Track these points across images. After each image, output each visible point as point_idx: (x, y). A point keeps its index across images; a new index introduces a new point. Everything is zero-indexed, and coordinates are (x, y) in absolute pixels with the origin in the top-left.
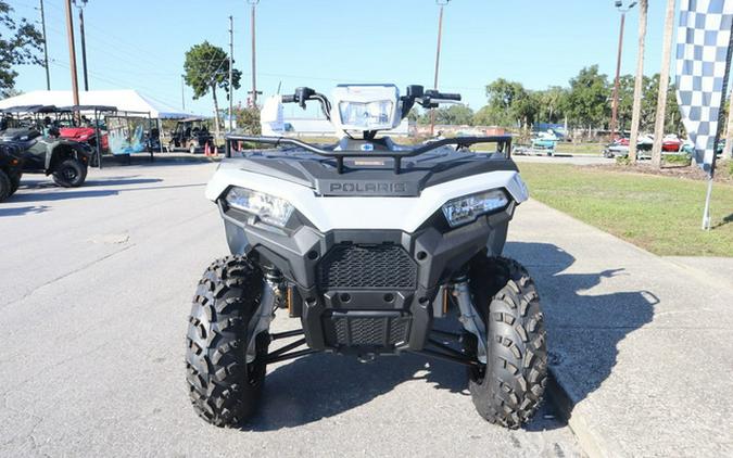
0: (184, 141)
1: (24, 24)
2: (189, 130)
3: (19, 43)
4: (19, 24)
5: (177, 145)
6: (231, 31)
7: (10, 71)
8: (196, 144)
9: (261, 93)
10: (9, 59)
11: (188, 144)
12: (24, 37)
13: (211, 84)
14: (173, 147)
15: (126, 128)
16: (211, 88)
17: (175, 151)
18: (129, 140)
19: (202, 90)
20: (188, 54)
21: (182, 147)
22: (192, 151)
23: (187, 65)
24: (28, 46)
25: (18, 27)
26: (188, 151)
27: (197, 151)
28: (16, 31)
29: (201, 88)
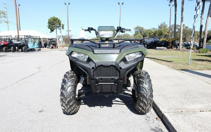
13: (55, 28)
15: (33, 41)
18: (34, 44)
19: (53, 30)
20: (49, 20)
23: (48, 23)
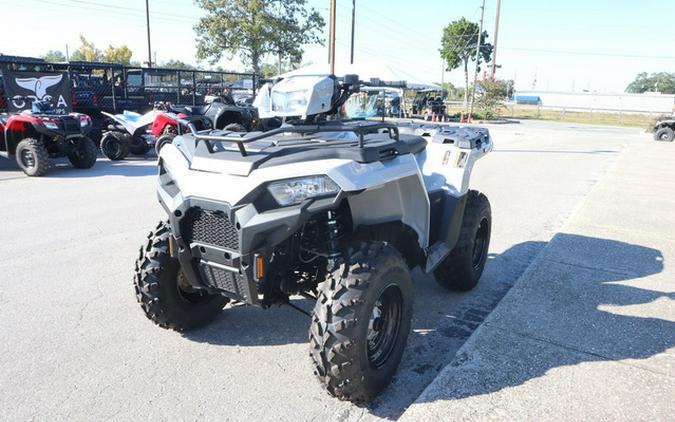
0: (421, 109)
1: (313, 12)
2: (426, 99)
3: (308, 27)
4: (310, 12)
5: (415, 112)
6: (483, 8)
7: (299, 49)
8: (429, 111)
9: (500, 67)
10: (300, 40)
11: (423, 111)
12: (312, 22)
13: (464, 57)
14: (411, 114)
16: (463, 62)
17: (413, 117)
19: (455, 63)
20: (446, 30)
21: (418, 115)
22: (426, 118)
23: (444, 39)
24: (314, 29)
25: (309, 15)
26: (423, 119)
27: (430, 119)
28: (307, 19)
29: (454, 61)
